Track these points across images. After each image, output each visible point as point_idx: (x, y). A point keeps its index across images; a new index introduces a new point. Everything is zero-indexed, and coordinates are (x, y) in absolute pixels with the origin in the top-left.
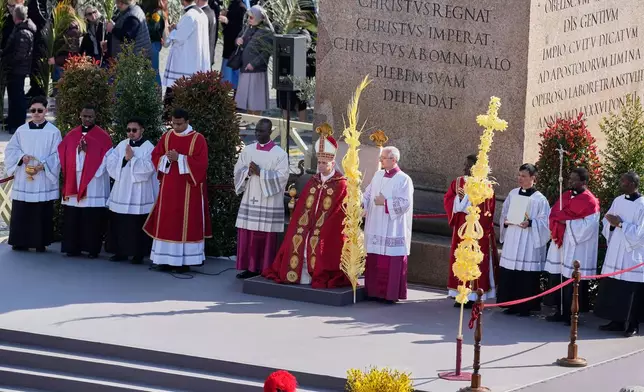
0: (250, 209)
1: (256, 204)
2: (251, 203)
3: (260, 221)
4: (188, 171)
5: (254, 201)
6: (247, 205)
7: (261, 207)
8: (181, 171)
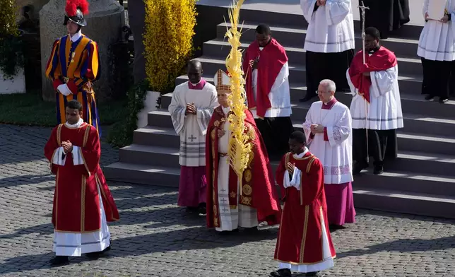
0: (188, 146)
1: (195, 141)
2: (189, 141)
3: (200, 156)
4: (82, 162)
5: (192, 138)
6: (186, 143)
7: (200, 144)
8: (76, 162)
